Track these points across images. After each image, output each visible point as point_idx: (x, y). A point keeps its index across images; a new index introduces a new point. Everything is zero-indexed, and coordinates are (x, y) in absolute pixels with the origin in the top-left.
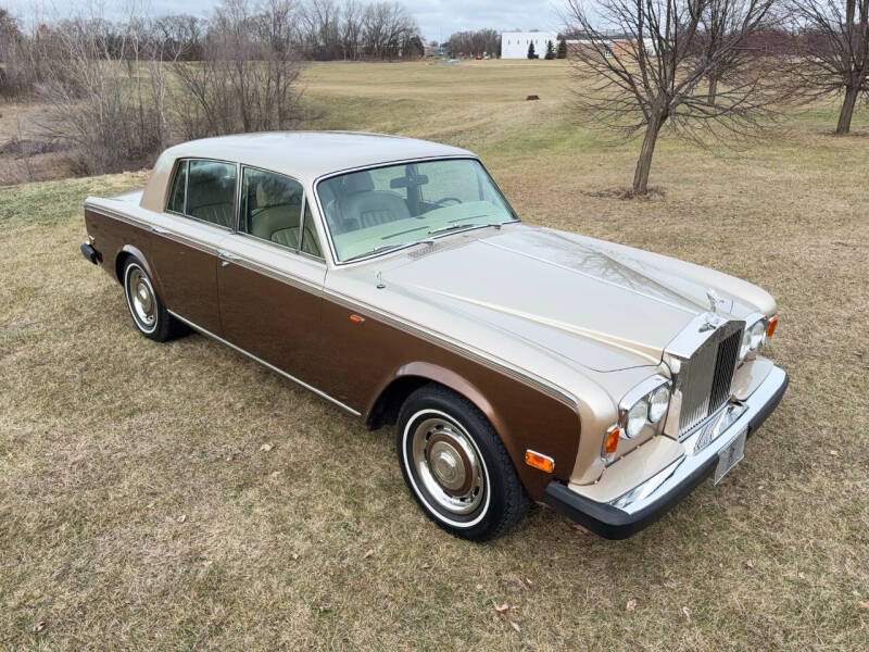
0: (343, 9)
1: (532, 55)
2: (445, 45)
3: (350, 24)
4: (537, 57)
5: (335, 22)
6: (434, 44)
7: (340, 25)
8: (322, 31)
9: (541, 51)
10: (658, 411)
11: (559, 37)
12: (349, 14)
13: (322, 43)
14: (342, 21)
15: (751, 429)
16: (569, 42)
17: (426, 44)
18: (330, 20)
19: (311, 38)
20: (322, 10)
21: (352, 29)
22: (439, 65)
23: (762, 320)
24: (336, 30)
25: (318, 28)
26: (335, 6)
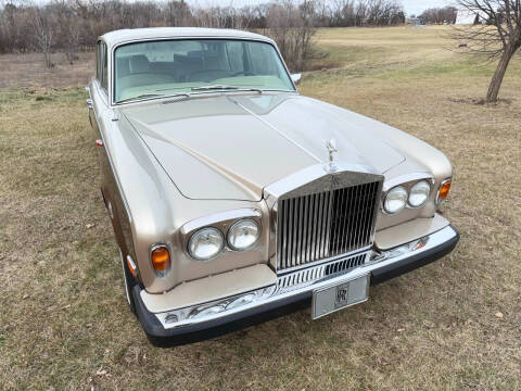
1: (477, 21)
2: (419, 17)
3: (361, 5)
4: (480, 23)
6: (413, 17)
7: (355, 6)
9: (484, 19)
10: (243, 241)
15: (376, 279)
17: (408, 16)
18: (349, 4)
21: (361, 8)
22: (413, 28)
23: (428, 180)
24: (352, 9)
25: (342, 8)
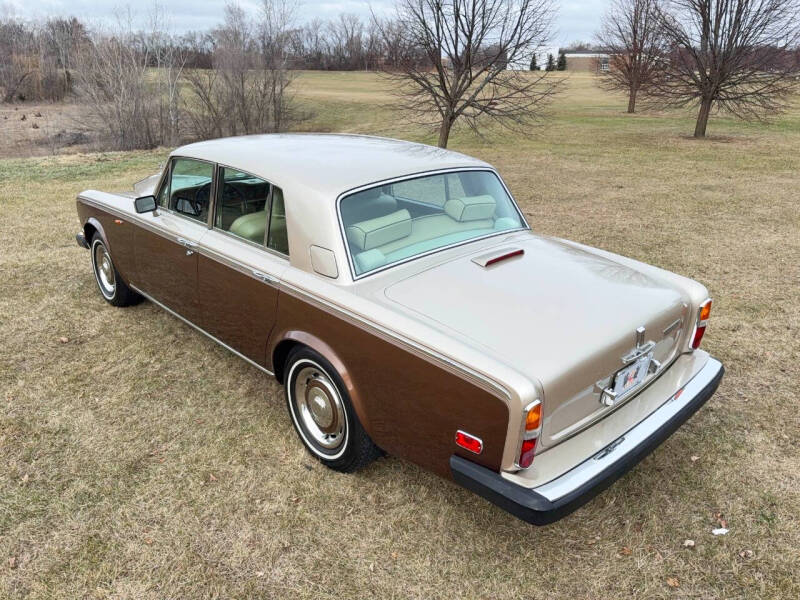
0: (367, 24)
1: (534, 67)
3: (372, 38)
4: (539, 69)
5: (359, 36)
7: (363, 39)
8: (347, 44)
9: (542, 63)
11: (560, 52)
12: (371, 31)
13: (347, 55)
14: (366, 36)
16: (567, 55)
18: (355, 35)
19: (338, 50)
20: (349, 26)
21: (373, 42)
24: (360, 43)
25: (344, 42)
26: (360, 21)
